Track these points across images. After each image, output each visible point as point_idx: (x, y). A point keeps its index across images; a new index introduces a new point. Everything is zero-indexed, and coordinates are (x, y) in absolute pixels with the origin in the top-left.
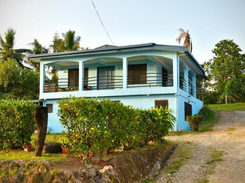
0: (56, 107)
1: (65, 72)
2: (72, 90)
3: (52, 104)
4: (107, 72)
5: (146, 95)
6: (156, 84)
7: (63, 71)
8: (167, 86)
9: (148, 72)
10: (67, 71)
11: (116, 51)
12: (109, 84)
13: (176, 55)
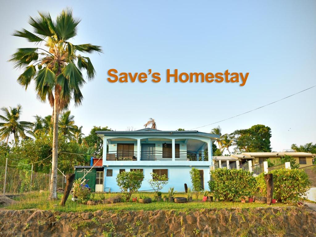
0: (116, 172)
1: (115, 145)
2: (125, 160)
3: (112, 170)
4: (148, 148)
5: (189, 166)
6: (186, 159)
7: (113, 145)
8: (196, 160)
9: (180, 150)
10: (117, 145)
11: (170, 134)
12: (151, 157)
13: (210, 140)
